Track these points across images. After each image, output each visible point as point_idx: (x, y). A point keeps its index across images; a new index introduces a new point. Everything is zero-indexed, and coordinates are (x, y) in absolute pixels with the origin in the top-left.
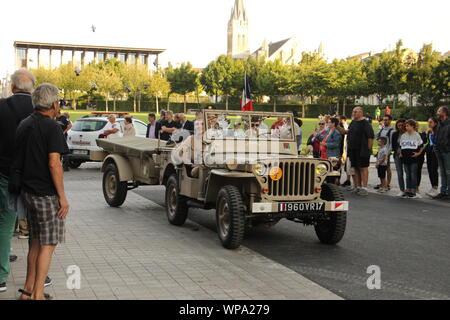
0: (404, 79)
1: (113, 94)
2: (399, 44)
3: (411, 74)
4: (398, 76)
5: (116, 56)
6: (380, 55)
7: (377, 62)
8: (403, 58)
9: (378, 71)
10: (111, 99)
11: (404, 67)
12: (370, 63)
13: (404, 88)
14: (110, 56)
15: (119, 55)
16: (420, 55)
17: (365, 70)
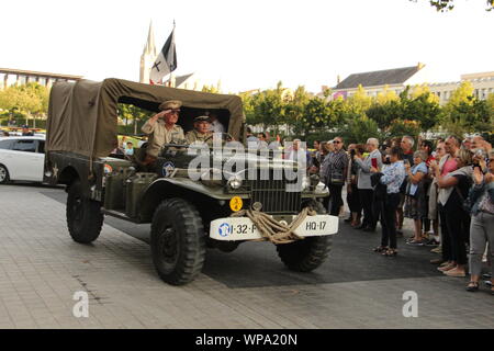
0: (283, 112)
1: (34, 114)
2: (280, 84)
3: (288, 109)
4: (278, 110)
5: (37, 80)
6: (265, 92)
7: (263, 98)
8: (283, 96)
9: (263, 104)
10: (31, 117)
11: (282, 103)
12: (256, 97)
13: (283, 120)
14: (31, 80)
15: (41, 79)
16: (296, 94)
17: (252, 103)
